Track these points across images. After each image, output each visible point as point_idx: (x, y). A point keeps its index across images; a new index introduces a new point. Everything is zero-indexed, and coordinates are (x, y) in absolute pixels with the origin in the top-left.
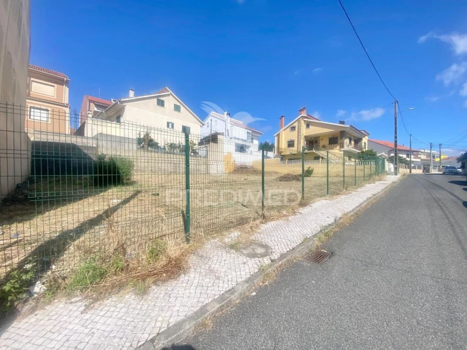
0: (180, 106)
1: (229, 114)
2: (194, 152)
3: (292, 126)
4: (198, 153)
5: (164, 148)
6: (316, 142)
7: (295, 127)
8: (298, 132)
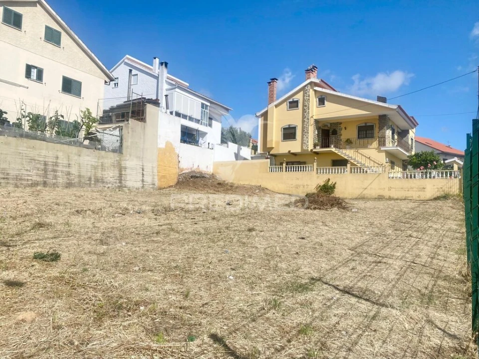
0: (60, 33)
1: (166, 64)
2: (91, 139)
3: (291, 100)
4: (99, 141)
5: (19, 125)
6: (335, 132)
7: (297, 102)
8: (304, 111)
